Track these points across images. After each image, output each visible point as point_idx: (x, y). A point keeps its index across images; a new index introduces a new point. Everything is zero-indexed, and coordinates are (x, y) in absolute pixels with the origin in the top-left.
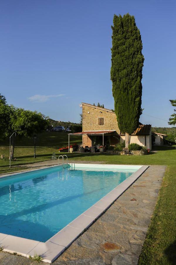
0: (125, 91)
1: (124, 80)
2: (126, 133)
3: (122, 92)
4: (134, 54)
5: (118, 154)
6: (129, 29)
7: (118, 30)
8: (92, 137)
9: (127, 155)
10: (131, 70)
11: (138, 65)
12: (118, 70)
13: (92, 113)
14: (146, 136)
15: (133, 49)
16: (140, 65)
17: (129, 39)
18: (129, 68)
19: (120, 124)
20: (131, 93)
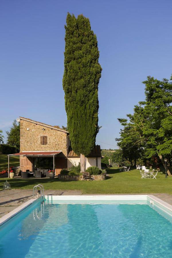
0: (82, 104)
1: (81, 92)
2: (81, 155)
3: (78, 106)
4: (91, 62)
5: (75, 180)
6: (85, 32)
7: (74, 31)
8: (32, 159)
9: (88, 180)
10: (89, 81)
11: (96, 75)
12: (74, 79)
13: (32, 130)
14: (98, 158)
15: (90, 56)
16: (98, 76)
17: (85, 44)
18: (87, 78)
19: (75, 143)
20: (88, 108)
